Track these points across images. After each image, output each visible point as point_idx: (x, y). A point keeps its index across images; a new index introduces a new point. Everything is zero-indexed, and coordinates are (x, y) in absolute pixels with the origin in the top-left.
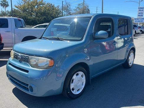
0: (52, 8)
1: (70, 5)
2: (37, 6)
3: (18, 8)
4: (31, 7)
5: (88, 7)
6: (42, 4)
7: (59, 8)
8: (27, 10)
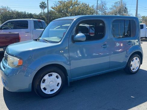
0: (86, 8)
1: (105, 4)
2: (72, 7)
3: (54, 9)
4: (66, 8)
5: (125, 5)
6: (76, 5)
7: (94, 7)
8: (63, 11)
